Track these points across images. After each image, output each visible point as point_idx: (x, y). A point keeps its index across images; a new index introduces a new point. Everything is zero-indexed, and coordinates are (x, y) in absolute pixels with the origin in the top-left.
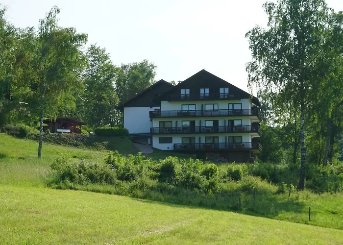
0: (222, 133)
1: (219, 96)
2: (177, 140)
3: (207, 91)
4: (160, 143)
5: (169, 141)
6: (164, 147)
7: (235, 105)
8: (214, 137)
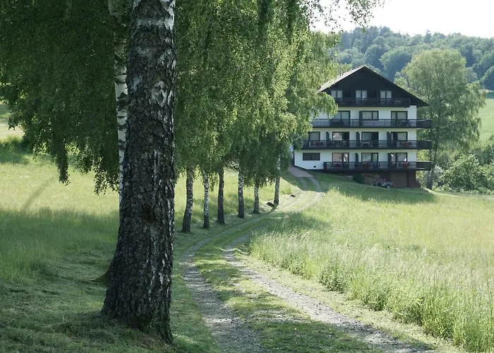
0: (382, 148)
1: (379, 102)
2: (327, 157)
3: (364, 95)
4: (303, 160)
5: (317, 157)
6: (310, 165)
7: (398, 113)
8: (372, 154)
